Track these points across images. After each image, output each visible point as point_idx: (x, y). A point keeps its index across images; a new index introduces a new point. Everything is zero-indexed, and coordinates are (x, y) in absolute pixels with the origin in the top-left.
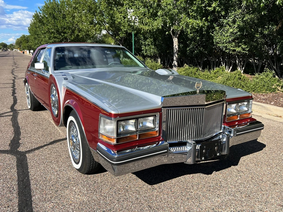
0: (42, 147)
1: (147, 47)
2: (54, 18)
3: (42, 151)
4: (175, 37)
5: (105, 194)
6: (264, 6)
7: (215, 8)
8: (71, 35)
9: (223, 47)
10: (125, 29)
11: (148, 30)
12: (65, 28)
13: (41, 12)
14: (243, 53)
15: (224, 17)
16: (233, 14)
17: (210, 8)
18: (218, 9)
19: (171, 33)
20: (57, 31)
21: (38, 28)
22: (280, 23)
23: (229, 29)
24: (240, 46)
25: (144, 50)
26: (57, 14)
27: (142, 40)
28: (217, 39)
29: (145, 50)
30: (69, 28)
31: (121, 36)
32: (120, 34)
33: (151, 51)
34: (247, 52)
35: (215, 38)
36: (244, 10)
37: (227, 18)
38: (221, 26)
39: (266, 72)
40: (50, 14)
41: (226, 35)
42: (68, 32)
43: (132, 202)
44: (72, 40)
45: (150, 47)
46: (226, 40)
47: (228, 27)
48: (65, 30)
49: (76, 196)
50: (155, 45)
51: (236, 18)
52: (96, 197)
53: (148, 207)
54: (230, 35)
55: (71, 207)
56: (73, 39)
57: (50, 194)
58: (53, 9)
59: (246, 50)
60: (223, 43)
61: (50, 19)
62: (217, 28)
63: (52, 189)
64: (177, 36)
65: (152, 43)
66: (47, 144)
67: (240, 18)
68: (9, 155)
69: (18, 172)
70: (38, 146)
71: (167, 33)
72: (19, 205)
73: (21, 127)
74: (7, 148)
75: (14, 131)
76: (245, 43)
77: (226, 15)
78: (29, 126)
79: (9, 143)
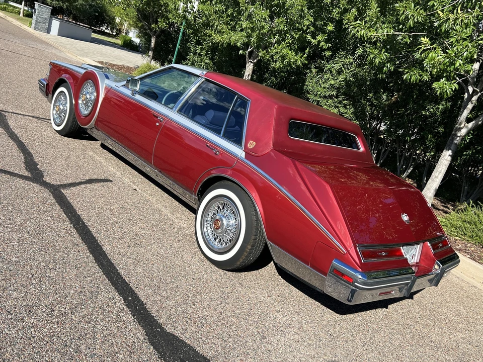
0: (77, 184)
1: (197, 57)
3: (81, 191)
4: (251, 62)
7: (319, 42)
9: (313, 101)
15: (328, 60)
16: (341, 62)
17: (313, 41)
18: (323, 45)
22: (396, 95)
23: (329, 78)
24: (338, 107)
25: (189, 60)
27: (192, 44)
28: (309, 87)
29: (191, 60)
31: (160, 26)
32: (160, 22)
33: (201, 65)
35: (307, 83)
36: (356, 59)
37: (331, 62)
38: (320, 70)
41: (323, 86)
45: (200, 60)
46: (321, 93)
47: (329, 75)
50: (212, 59)
51: (344, 67)
54: (328, 88)
60: (316, 95)
62: (314, 70)
64: (255, 61)
65: (206, 55)
66: (82, 181)
67: (348, 69)
68: (35, 185)
69: (64, 211)
70: (70, 181)
71: (241, 52)
72: (91, 252)
73: (25, 143)
74: (26, 173)
75: (18, 147)
76: (345, 106)
77: (332, 57)
78: (37, 144)
79: (23, 165)
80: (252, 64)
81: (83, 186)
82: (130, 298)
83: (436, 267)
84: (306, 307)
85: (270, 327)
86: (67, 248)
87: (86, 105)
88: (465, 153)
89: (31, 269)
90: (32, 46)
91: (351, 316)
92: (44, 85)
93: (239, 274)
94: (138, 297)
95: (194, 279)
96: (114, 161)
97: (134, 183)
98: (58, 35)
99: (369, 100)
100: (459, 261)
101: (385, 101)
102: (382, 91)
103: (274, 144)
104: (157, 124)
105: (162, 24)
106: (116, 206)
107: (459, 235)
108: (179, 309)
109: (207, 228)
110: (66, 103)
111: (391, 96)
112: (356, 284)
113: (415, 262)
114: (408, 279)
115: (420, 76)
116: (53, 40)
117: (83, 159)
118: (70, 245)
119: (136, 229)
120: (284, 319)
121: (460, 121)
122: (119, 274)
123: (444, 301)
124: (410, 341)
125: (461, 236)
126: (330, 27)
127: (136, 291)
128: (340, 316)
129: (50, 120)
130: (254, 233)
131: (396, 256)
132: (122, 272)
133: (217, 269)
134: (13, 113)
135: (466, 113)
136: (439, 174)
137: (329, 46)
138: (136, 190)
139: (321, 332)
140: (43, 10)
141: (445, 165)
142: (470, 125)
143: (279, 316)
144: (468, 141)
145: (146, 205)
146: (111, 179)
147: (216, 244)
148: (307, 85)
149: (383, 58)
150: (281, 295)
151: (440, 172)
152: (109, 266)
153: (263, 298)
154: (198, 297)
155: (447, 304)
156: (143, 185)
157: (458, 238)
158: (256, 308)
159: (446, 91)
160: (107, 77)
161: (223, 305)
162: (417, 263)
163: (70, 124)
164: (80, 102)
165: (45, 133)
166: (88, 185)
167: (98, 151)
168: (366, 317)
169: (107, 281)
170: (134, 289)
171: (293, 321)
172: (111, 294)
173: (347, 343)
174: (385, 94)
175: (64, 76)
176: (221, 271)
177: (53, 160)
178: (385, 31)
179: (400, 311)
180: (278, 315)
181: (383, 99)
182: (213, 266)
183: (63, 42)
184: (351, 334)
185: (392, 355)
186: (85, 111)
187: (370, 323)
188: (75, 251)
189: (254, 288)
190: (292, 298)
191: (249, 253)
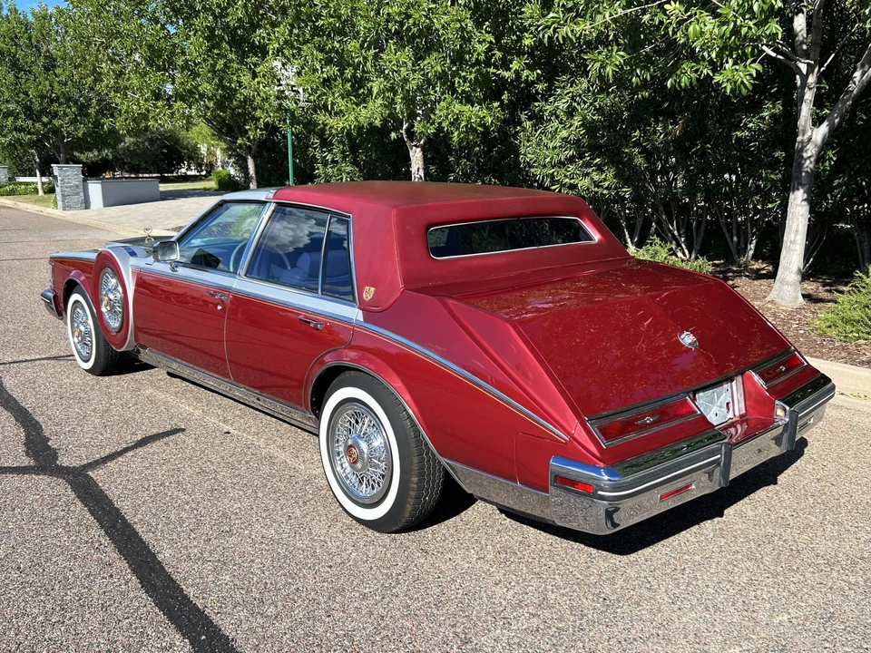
1: (331, 168)
3: (125, 464)
4: (415, 146)
5: (322, 537)
6: (639, 83)
7: (518, 73)
8: (73, 122)
9: (543, 176)
10: (266, 117)
11: (344, 128)
12: (52, 101)
14: (597, 193)
15: (545, 97)
16: (568, 93)
17: (506, 74)
18: (527, 76)
19: (405, 136)
20: (28, 110)
22: (680, 120)
23: (557, 129)
24: (588, 174)
27: (315, 148)
28: (529, 156)
29: (323, 176)
30: (69, 99)
31: (252, 137)
32: (250, 129)
33: (342, 179)
34: (605, 192)
35: (522, 151)
37: (552, 99)
38: (538, 119)
39: (651, 244)
41: (551, 145)
42: (66, 114)
44: (79, 138)
45: (338, 170)
46: (552, 159)
47: (556, 124)
48: (55, 107)
49: (257, 546)
50: (355, 163)
51: (575, 101)
52: (302, 543)
54: (560, 147)
56: (84, 134)
58: (12, 39)
59: (601, 186)
60: (545, 166)
62: (528, 124)
63: (195, 538)
64: (422, 142)
65: (344, 158)
66: (130, 445)
67: (585, 103)
68: (41, 477)
69: (89, 510)
70: (107, 452)
71: (393, 135)
72: (134, 571)
73: (29, 410)
74: (27, 461)
75: (16, 420)
76: (600, 169)
77: (549, 92)
78: (51, 405)
79: (21, 449)
80: (419, 149)
81: (130, 454)
82: (203, 637)
83: (780, 412)
84: (556, 558)
85: (479, 618)
86: (88, 576)
87: (112, 310)
88: (836, 182)
89: (16, 635)
90: (58, 238)
91: (647, 551)
92: (50, 300)
93: (422, 532)
94: (220, 630)
95: (330, 567)
96: (191, 392)
97: (225, 421)
98: (105, 206)
99: (637, 144)
100: (833, 388)
102: (653, 120)
103: (405, 281)
104: (219, 307)
105: (254, 133)
106: (189, 471)
107: (861, 335)
108: (300, 632)
109: (342, 465)
110: (87, 319)
111: (671, 124)
112: (600, 492)
113: (737, 414)
114: (712, 453)
115: (696, 71)
116: (95, 218)
117: (134, 405)
118: (95, 569)
119: (225, 504)
120: (511, 593)
121: (801, 128)
122: (186, 597)
123: (844, 470)
124: (772, 568)
125: (866, 336)
126: (528, 41)
127: (216, 619)
128: (625, 558)
129: (73, 355)
130: (414, 450)
131: (676, 417)
132: (191, 592)
133: (378, 535)
134: (14, 362)
135: (806, 110)
136: (796, 236)
137: (538, 74)
138: (229, 433)
139: (584, 600)
140: (68, 173)
141: (802, 215)
142: (824, 128)
143: (500, 591)
144: (835, 159)
145: (246, 454)
146: (183, 427)
147: (364, 491)
148: (524, 154)
149: (618, 63)
150: (504, 549)
151: (797, 231)
152: (168, 587)
153: (467, 565)
154: (338, 599)
155: (850, 473)
156: (242, 421)
157: (861, 341)
158: (453, 588)
159: (742, 82)
160: (133, 254)
161: (386, 600)
162: (741, 416)
163: (102, 353)
164: (104, 310)
165: (68, 380)
166: (140, 449)
167: (162, 383)
168: (679, 544)
169: (162, 617)
170: (213, 616)
171: (527, 593)
172: (167, 639)
173: (639, 605)
174: (660, 125)
175: (73, 274)
176: (386, 536)
177: (78, 425)
178: (607, 15)
179: (750, 513)
180: (497, 589)
182: (370, 532)
183: (113, 214)
184: (648, 586)
185: (734, 604)
186: (114, 324)
187: (688, 553)
188: (103, 578)
189: (451, 550)
190: (526, 550)
191: (420, 489)
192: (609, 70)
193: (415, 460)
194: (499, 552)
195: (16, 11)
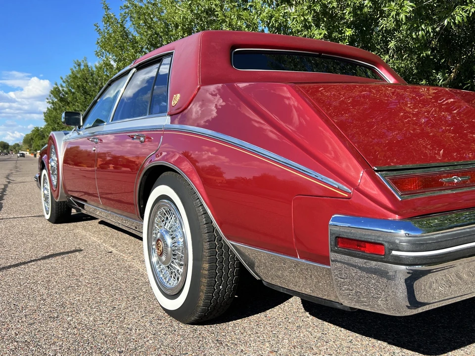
0: (24, 263)
2: (86, 93)
3: (22, 269)
5: (131, 325)
13: (64, 85)
21: (59, 109)
22: (453, 69)
26: (90, 87)
36: (393, 56)
40: (78, 87)
43: (183, 336)
49: (69, 330)
52: (110, 330)
53: (216, 342)
55: (53, 347)
57: (17, 328)
58: (84, 79)
61: (78, 95)
63: (22, 322)
66: (37, 258)
87: (54, 173)
92: (38, 179)
96: (105, 231)
97: (114, 246)
101: (443, 81)
102: (434, 71)
103: (203, 80)
111: (447, 73)
112: (394, 253)
117: (62, 238)
126: (349, 32)
138: (111, 252)
145: (113, 265)
146: (83, 249)
149: (407, 10)
160: (66, 134)
167: (91, 227)
174: (439, 74)
175: (44, 157)
181: (440, 80)
190: (323, 346)
191: (212, 276)
192: (402, 16)
193: (206, 246)
194: (294, 347)
195: (87, 66)
